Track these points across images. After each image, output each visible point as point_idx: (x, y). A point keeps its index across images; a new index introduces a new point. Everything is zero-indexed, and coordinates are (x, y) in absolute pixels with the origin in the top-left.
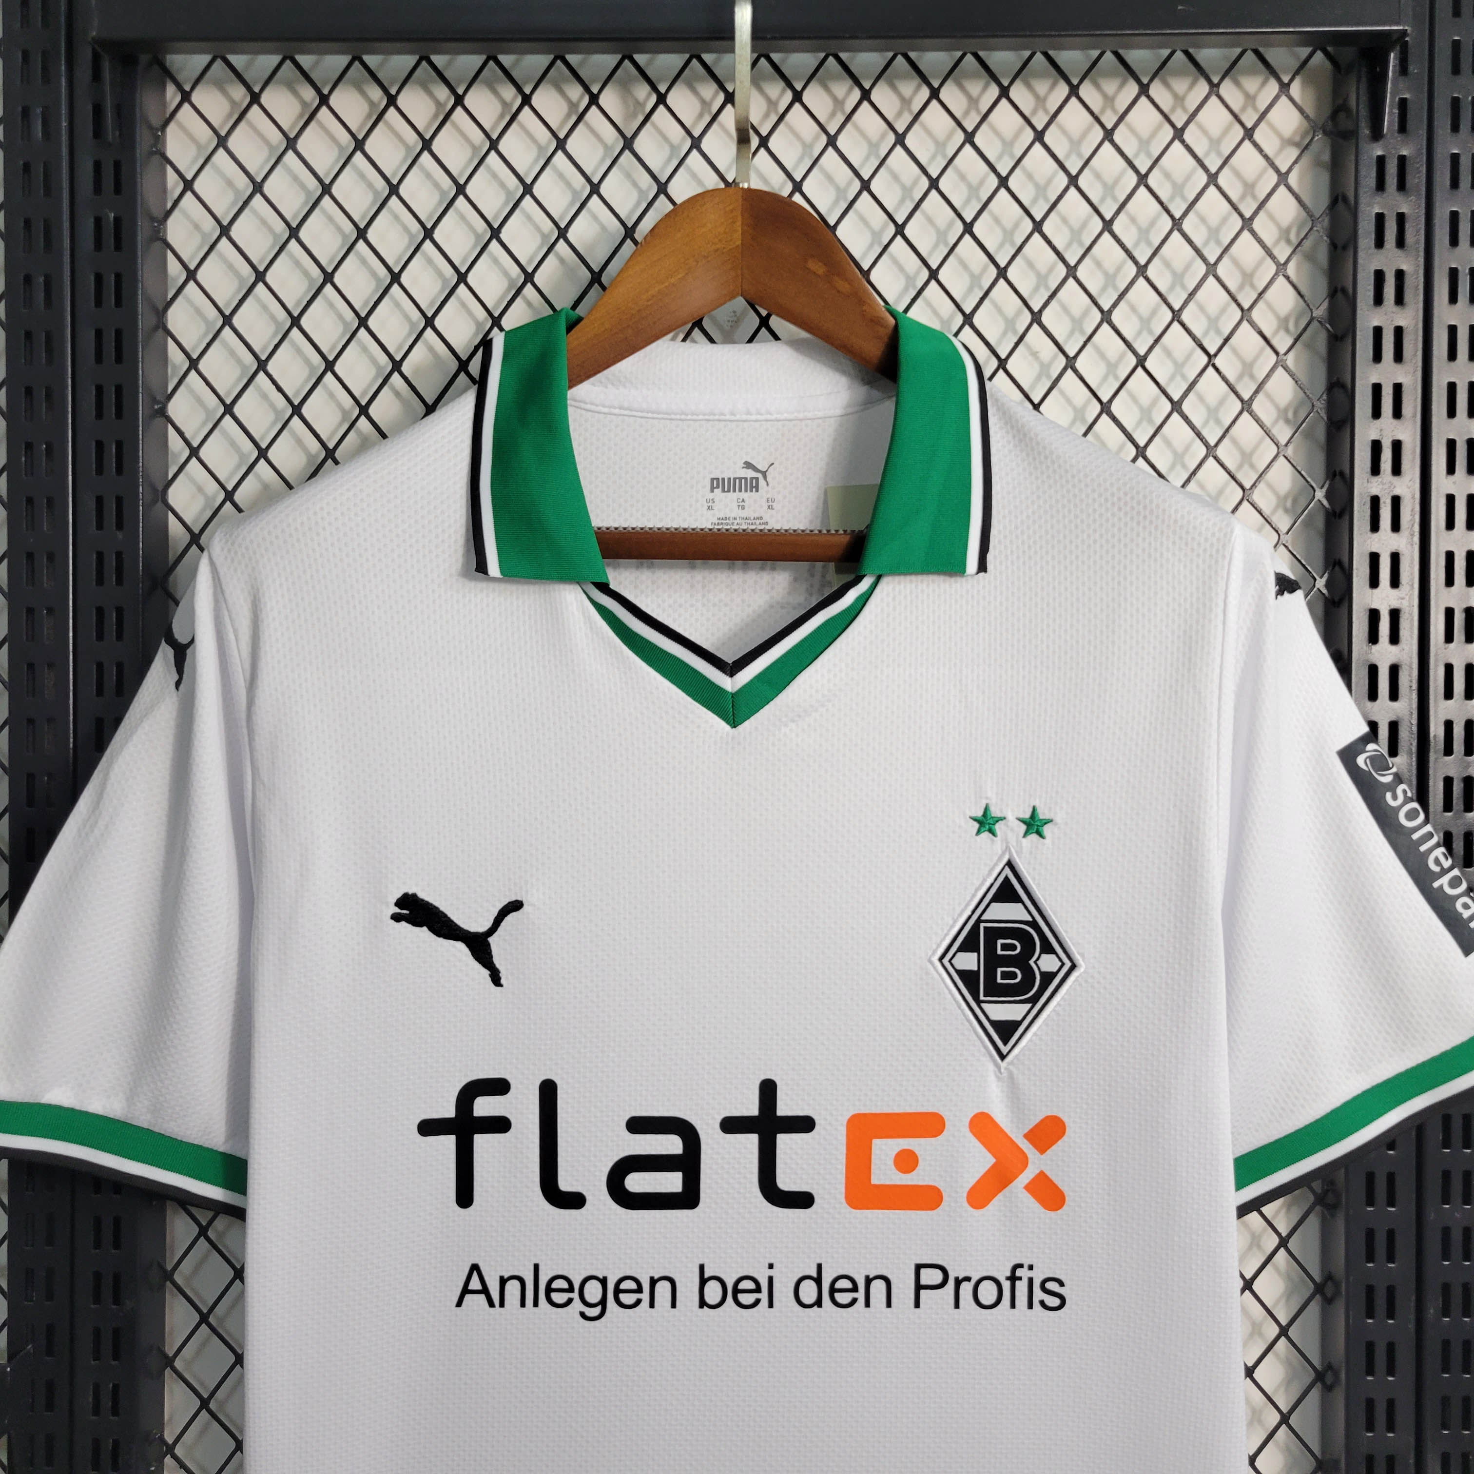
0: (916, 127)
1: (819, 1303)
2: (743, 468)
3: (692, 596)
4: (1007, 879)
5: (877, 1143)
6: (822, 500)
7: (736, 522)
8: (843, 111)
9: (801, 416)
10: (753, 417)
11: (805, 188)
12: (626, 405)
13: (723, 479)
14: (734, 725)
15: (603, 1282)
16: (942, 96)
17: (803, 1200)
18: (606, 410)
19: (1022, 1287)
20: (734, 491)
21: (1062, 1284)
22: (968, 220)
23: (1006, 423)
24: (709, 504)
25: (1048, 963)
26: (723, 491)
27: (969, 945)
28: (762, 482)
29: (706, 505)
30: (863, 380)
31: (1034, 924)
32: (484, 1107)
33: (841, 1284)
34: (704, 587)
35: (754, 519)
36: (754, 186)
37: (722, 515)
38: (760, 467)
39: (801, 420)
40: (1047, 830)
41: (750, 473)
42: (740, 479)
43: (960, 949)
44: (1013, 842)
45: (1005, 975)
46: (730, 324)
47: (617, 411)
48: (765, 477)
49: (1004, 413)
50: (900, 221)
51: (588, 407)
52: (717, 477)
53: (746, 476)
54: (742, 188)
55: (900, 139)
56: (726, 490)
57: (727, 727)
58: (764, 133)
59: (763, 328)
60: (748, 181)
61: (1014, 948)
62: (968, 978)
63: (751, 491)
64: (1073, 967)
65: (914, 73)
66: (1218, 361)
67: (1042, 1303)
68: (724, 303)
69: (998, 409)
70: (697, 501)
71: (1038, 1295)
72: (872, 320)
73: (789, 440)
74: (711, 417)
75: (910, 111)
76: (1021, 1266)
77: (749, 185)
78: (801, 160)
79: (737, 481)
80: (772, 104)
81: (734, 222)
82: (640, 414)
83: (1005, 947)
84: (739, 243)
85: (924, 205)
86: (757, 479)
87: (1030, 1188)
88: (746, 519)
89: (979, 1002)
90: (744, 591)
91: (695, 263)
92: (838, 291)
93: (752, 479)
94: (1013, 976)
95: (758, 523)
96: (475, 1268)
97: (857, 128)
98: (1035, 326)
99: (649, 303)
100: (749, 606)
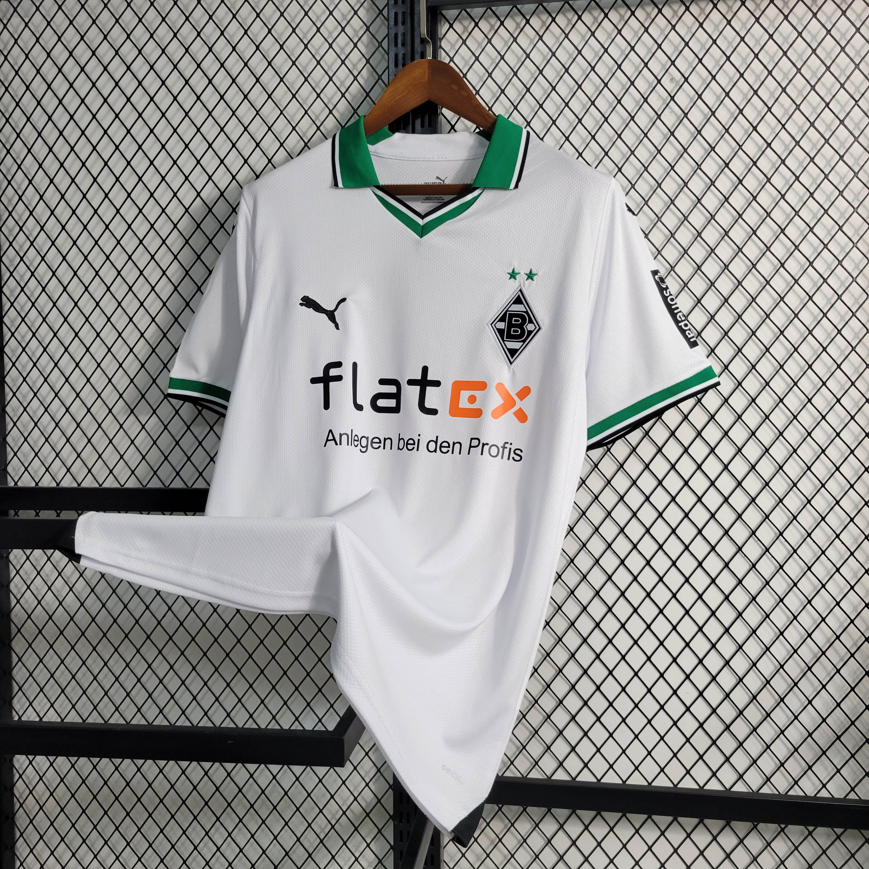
1: (435, 451)
4: (519, 296)
5: (462, 392)
14: (421, 237)
15: (367, 438)
17: (433, 412)
19: (507, 451)
21: (521, 451)
25: (530, 327)
27: (502, 319)
31: (527, 312)
32: (333, 372)
33: (444, 444)
40: (535, 278)
43: (499, 321)
44: (522, 281)
45: (514, 331)
57: (419, 237)
61: (518, 321)
62: (501, 332)
64: (540, 329)
67: (513, 458)
71: (512, 455)
76: (508, 443)
81: (425, 72)
83: (515, 321)
84: (427, 80)
87: (515, 414)
89: (504, 341)
91: (411, 88)
94: (517, 331)
96: (331, 431)
99: (395, 103)
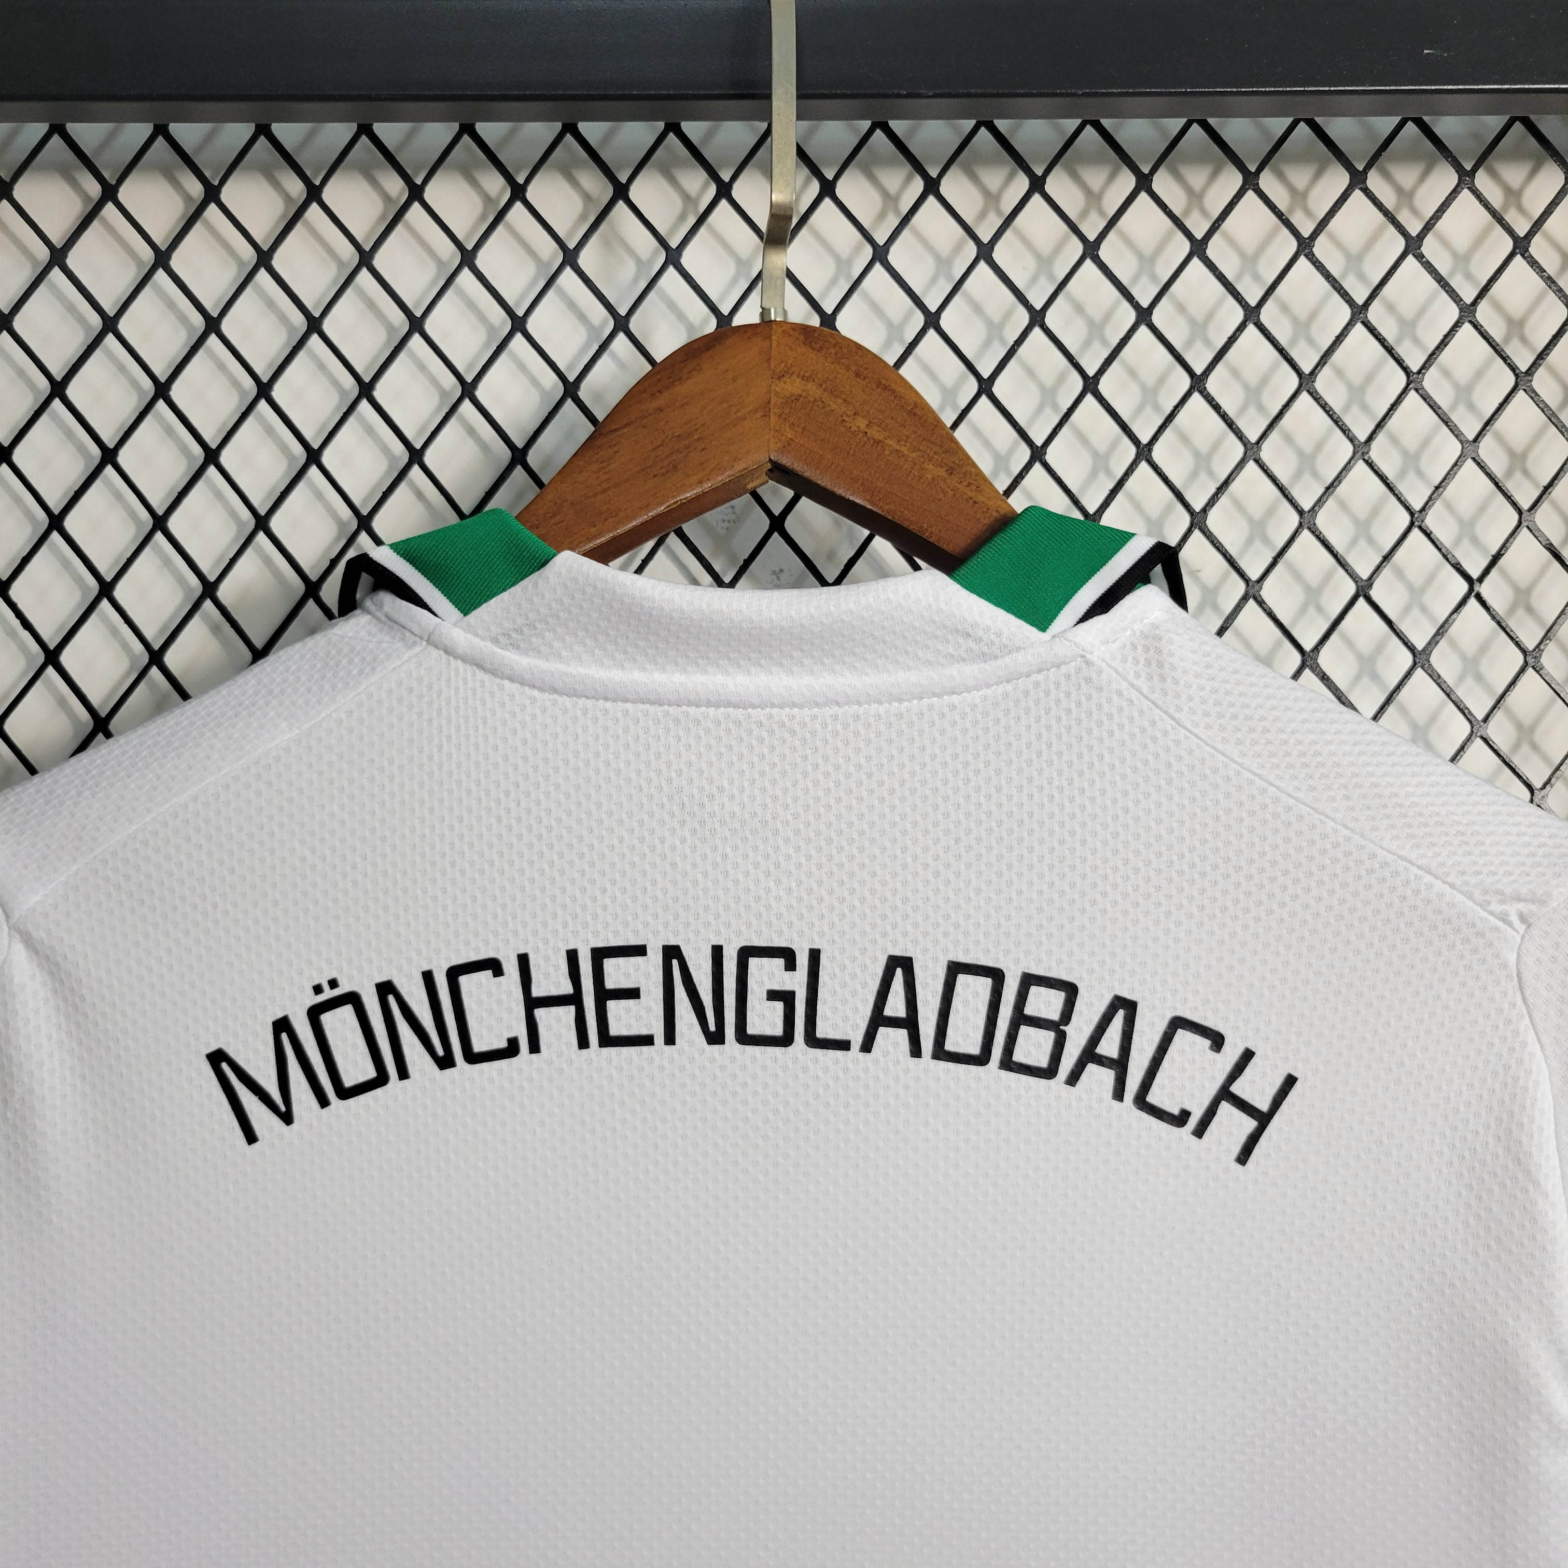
0: (1008, 234)
8: (897, 211)
11: (841, 323)
16: (1049, 188)
22: (1091, 372)
50: (986, 374)
55: (985, 252)
59: (776, 534)
65: (1005, 154)
66: (1485, 589)
75: (999, 212)
78: (833, 282)
85: (1022, 350)
97: (917, 234)
98: (1197, 534)
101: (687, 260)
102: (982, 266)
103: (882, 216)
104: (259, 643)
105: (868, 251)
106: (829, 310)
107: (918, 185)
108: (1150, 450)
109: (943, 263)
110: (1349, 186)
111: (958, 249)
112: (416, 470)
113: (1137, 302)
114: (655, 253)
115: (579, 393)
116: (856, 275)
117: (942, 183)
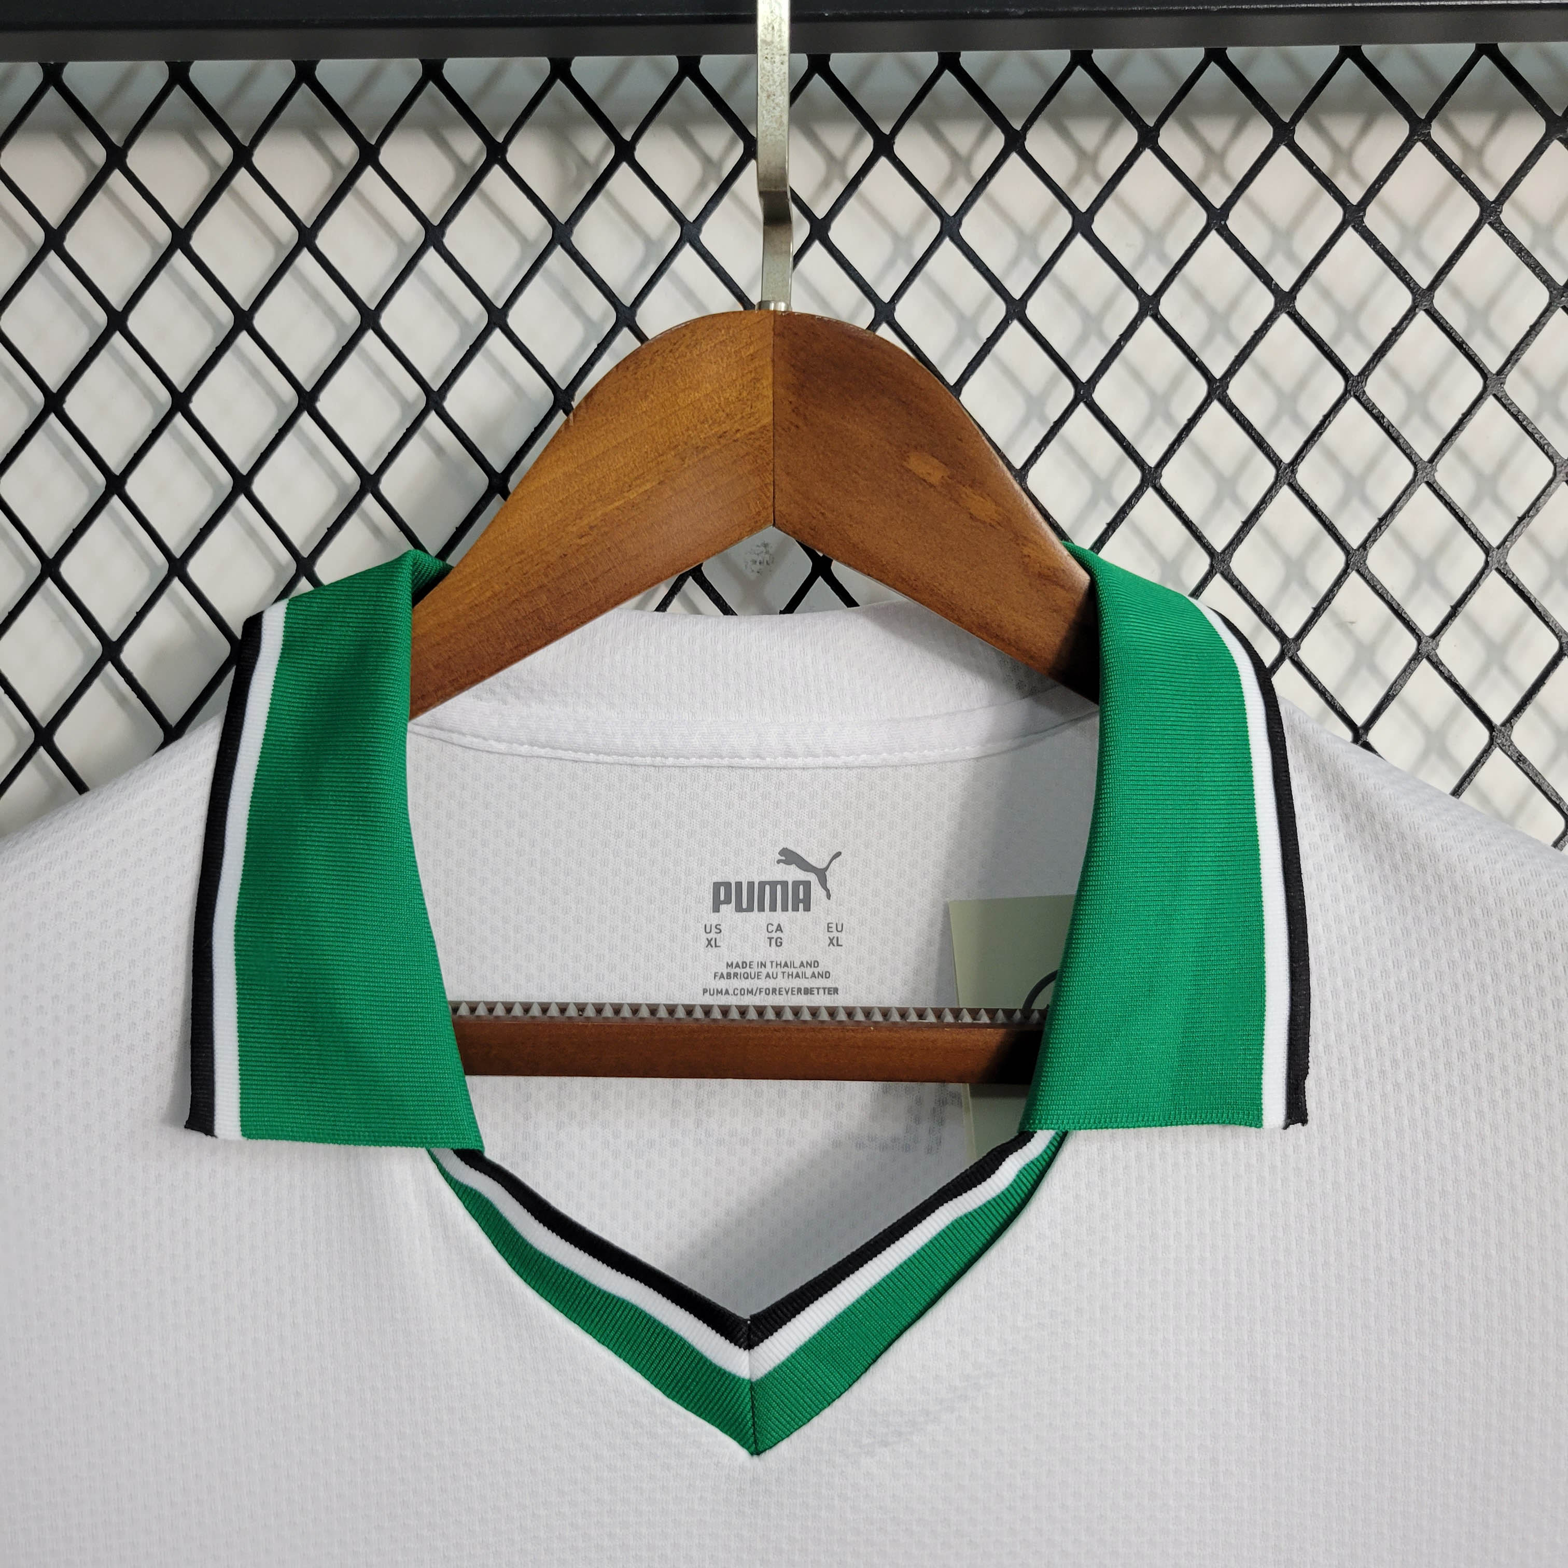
2: (779, 862)
3: (674, 1123)
6: (939, 926)
7: (764, 971)
8: (968, 176)
9: (895, 758)
10: (799, 762)
11: (901, 314)
12: (542, 738)
13: (739, 885)
14: (756, 1450)
16: (1164, 141)
18: (502, 747)
20: (761, 909)
23: (1328, 788)
24: (710, 936)
26: (739, 908)
28: (817, 891)
29: (704, 936)
30: (1020, 686)
34: (699, 1104)
35: (802, 964)
36: (798, 307)
37: (736, 959)
38: (812, 860)
39: (895, 767)
41: (793, 874)
42: (772, 885)
46: (757, 567)
47: (525, 749)
48: (823, 882)
49: (1322, 768)
50: (1084, 378)
51: (467, 740)
52: (726, 880)
53: (785, 879)
54: (775, 311)
55: (1082, 224)
56: (745, 906)
57: (742, 1454)
58: (820, 212)
59: (820, 580)
60: (787, 299)
63: (795, 909)
65: (1106, 102)
68: (739, 539)
69: (1309, 758)
70: (685, 929)
72: (1040, 575)
73: (870, 807)
74: (715, 761)
75: (1097, 176)
77: (788, 305)
78: (890, 264)
79: (767, 888)
80: (834, 162)
81: (757, 380)
82: (571, 755)
84: (767, 420)
85: (1131, 346)
86: (807, 884)
88: (786, 965)
90: (781, 1113)
91: (678, 461)
92: (972, 517)
93: (796, 884)
95: (809, 974)
97: (997, 204)
98: (1354, 576)
99: (583, 541)
100: (791, 1143)
101: (707, 236)
102: (1079, 241)
103: (950, 181)
104: (173, 717)
105: (935, 224)
106: (886, 297)
107: (997, 140)
108: (1294, 472)
109: (1027, 239)
110: (1545, 135)
111: (1046, 221)
112: (369, 501)
113: (1276, 284)
114: (669, 229)
115: (572, 403)
116: (918, 255)
117: (1028, 136)
